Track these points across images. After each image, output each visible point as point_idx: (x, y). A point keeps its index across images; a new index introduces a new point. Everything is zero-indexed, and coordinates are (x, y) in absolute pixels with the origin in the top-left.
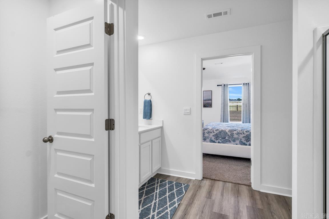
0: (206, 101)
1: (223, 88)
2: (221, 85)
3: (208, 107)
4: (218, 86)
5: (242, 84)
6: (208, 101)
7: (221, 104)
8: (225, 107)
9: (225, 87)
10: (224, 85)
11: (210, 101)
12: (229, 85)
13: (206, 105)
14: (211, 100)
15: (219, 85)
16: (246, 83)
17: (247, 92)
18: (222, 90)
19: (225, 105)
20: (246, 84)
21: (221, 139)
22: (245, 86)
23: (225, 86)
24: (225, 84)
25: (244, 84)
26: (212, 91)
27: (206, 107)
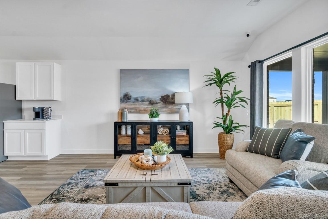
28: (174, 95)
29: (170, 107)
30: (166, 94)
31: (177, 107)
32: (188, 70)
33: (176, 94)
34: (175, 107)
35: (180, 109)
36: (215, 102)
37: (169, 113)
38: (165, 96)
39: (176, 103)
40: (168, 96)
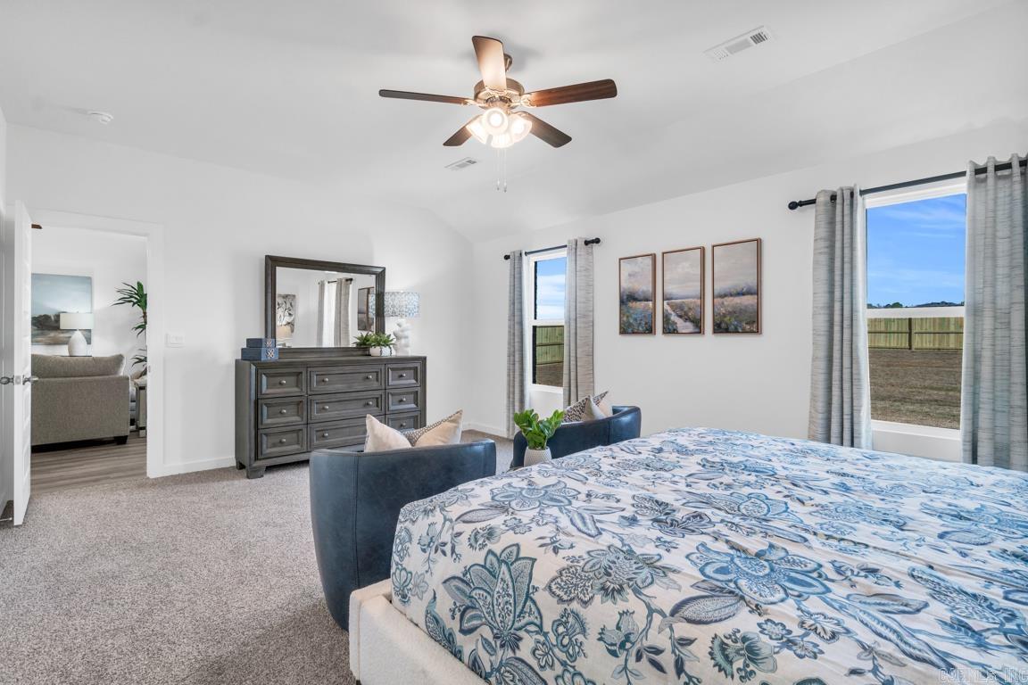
0: (729, 301)
1: (823, 218)
2: (813, 202)
3: (736, 331)
4: (793, 206)
5: (963, 174)
6: (738, 300)
7: (814, 314)
8: (837, 329)
9: (839, 207)
10: (833, 198)
11: (748, 300)
12: (863, 193)
13: (726, 319)
14: (756, 292)
15: (801, 204)
16: (1004, 159)
17: (1012, 227)
18: (816, 228)
19: (837, 318)
20: (998, 168)
21: (486, 632)
22: (991, 181)
23: (839, 200)
24: (835, 188)
25: (980, 171)
26: (759, 242)
27: (727, 331)
28: (58, 316)
29: (52, 334)
30: (43, 314)
31: (67, 335)
32: (90, 278)
33: (62, 315)
34: (62, 335)
35: (70, 337)
36: (137, 328)
37: (50, 344)
38: (41, 316)
39: (61, 328)
40: (47, 317)
